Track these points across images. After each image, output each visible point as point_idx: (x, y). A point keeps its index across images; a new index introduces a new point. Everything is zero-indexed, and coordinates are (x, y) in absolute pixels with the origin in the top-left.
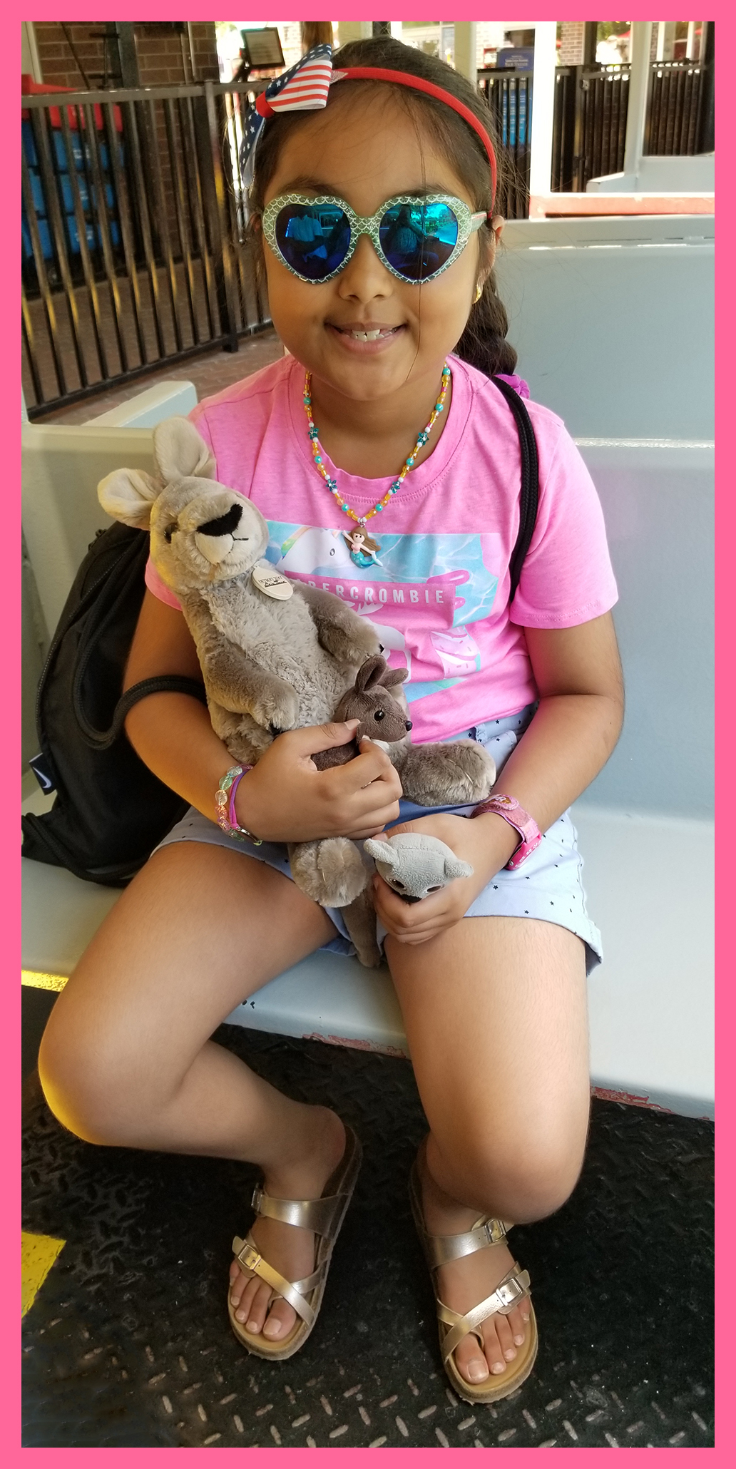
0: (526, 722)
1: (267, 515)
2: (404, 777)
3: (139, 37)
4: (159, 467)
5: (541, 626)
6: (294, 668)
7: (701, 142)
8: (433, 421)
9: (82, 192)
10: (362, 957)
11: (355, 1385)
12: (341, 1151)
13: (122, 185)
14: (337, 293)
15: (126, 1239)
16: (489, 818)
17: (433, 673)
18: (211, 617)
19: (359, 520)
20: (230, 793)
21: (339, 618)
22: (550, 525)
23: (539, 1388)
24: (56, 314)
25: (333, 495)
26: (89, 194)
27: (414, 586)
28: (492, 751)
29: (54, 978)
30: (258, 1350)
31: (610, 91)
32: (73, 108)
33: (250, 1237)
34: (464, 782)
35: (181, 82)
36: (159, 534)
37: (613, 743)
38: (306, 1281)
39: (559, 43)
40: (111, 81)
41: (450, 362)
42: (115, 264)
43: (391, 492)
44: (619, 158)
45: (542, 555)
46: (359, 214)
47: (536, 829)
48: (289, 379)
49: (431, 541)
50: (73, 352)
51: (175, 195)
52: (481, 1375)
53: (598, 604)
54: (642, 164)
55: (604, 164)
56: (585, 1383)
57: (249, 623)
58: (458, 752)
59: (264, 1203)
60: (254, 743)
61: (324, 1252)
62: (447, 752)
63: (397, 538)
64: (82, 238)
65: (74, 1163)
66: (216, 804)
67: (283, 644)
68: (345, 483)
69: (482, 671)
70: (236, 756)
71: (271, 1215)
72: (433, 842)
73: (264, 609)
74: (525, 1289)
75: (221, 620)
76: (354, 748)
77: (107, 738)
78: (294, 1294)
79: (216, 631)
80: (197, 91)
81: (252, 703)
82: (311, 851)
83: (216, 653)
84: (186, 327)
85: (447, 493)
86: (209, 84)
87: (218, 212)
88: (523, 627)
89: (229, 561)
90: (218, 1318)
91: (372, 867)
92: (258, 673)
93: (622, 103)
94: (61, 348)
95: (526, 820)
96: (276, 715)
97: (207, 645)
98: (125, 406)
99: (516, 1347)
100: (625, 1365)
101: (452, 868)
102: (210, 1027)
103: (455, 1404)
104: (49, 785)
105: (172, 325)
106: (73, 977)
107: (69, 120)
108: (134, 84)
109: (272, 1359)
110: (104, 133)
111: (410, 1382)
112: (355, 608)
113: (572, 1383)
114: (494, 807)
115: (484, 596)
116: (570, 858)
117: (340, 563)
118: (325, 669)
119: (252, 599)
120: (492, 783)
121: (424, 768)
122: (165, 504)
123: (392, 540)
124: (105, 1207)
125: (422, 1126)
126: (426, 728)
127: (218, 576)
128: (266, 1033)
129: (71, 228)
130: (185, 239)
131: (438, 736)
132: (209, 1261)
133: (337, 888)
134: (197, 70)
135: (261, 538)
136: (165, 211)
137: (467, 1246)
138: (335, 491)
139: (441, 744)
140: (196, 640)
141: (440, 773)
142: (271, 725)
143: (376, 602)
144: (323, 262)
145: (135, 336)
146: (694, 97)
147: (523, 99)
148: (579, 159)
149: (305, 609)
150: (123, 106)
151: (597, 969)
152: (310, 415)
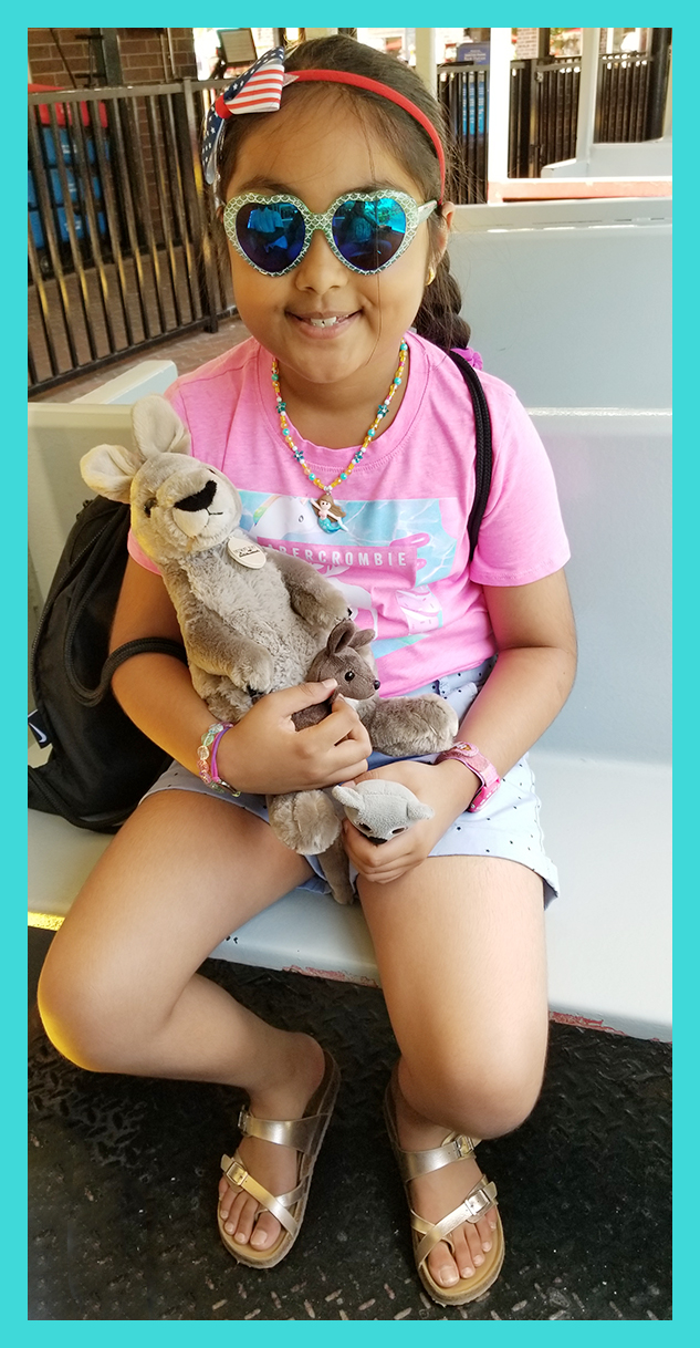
0: (485, 674)
1: (239, 485)
2: (373, 730)
3: (122, 38)
4: (137, 443)
5: (498, 584)
6: (269, 633)
7: (650, 128)
8: (392, 394)
9: (71, 185)
10: (337, 895)
11: (336, 1290)
12: (322, 1074)
13: (107, 177)
14: (294, 284)
15: (123, 1159)
16: (450, 764)
17: (398, 629)
18: (190, 586)
19: (325, 488)
20: (212, 749)
21: (309, 585)
22: (504, 490)
23: (506, 1291)
24: (48, 299)
25: (301, 465)
26: (77, 186)
27: (377, 549)
28: (453, 703)
29: (51, 918)
30: (246, 1260)
31: (563, 83)
32: (61, 106)
33: (237, 1155)
34: (428, 734)
35: (161, 80)
36: (140, 508)
37: (567, 692)
38: (290, 1195)
39: (515, 38)
40: (96, 81)
41: (408, 337)
42: (102, 251)
43: (354, 461)
44: (572, 145)
45: (499, 516)
46: (313, 210)
47: (495, 774)
48: (258, 356)
49: (393, 507)
50: (64, 335)
51: (157, 186)
52: (452, 1279)
53: (551, 562)
54: (592, 151)
55: (558, 151)
56: (548, 1284)
57: (225, 591)
58: (422, 706)
59: (249, 1124)
60: (233, 703)
61: (306, 1169)
62: (412, 706)
63: (362, 504)
64: (71, 228)
65: (74, 1090)
66: (198, 758)
67: (258, 610)
68: (312, 452)
69: (444, 627)
70: (216, 715)
71: (256, 1135)
72: (396, 787)
73: (239, 577)
74: (492, 1200)
75: (200, 589)
76: (327, 707)
77: (95, 696)
78: (278, 1207)
79: (196, 599)
80: (176, 88)
81: (230, 666)
82: (287, 804)
83: (195, 619)
84: (169, 309)
85: (406, 461)
86: (187, 82)
87: (197, 203)
88: (482, 585)
89: (205, 534)
90: (208, 1230)
91: (341, 813)
92: (236, 638)
93: (574, 94)
94: (53, 331)
95: (486, 765)
96: (253, 677)
97: (186, 612)
98: (111, 384)
99: (484, 1253)
100: (585, 1269)
101: (414, 811)
102: (197, 962)
103: (428, 1306)
104: (44, 739)
105: (156, 308)
106: (69, 917)
107: (57, 118)
108: (119, 83)
109: (259, 1267)
110: (90, 129)
111: (386, 1286)
112: (323, 571)
113: (536, 1285)
114: (455, 754)
115: (444, 557)
116: (528, 800)
117: (309, 530)
118: (297, 632)
119: (228, 568)
120: (455, 734)
121: (392, 721)
122: (144, 480)
123: (355, 506)
124: (103, 1129)
125: (394, 1051)
126: (392, 682)
127: (195, 548)
128: (250, 967)
129: (61, 219)
130: (167, 227)
131: (405, 689)
132: (199, 1178)
133: (312, 837)
134: (177, 68)
135: (234, 511)
136: (148, 202)
137: (438, 1160)
138: (302, 461)
139: (407, 698)
140: (176, 606)
141: (407, 726)
142: (248, 687)
143: (343, 564)
144: (284, 251)
145: (122, 319)
146: (641, 87)
147: (481, 91)
148: (534, 146)
149: (278, 576)
150: (107, 103)
151: (554, 903)
152: (277, 390)
